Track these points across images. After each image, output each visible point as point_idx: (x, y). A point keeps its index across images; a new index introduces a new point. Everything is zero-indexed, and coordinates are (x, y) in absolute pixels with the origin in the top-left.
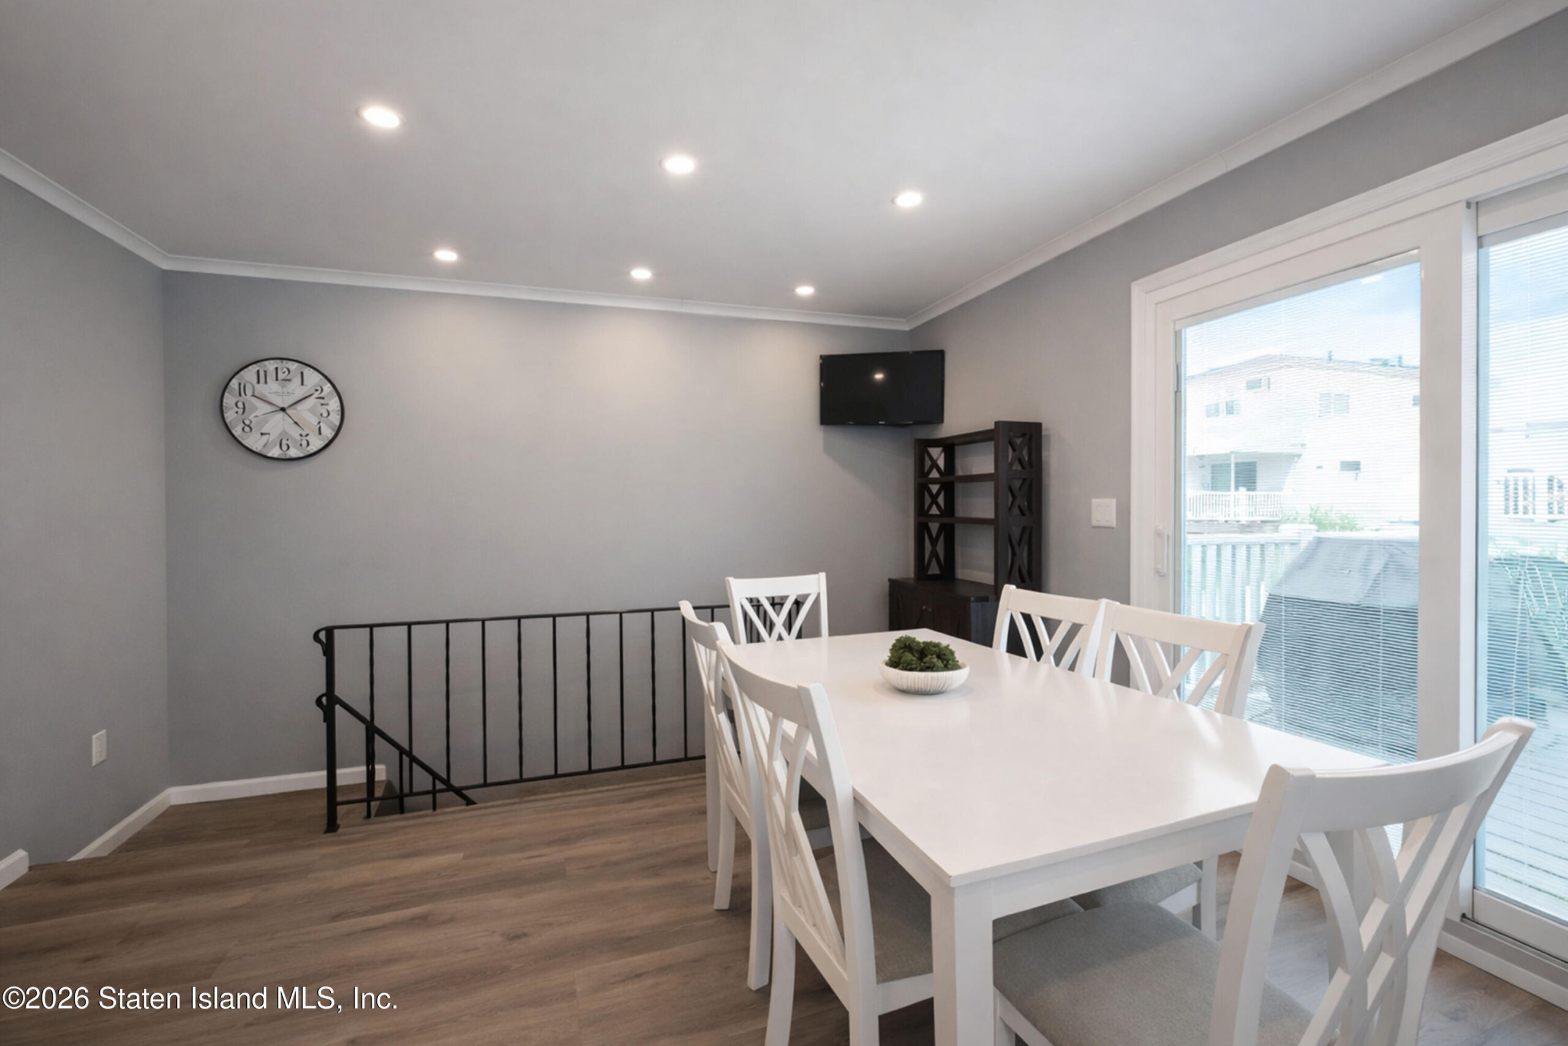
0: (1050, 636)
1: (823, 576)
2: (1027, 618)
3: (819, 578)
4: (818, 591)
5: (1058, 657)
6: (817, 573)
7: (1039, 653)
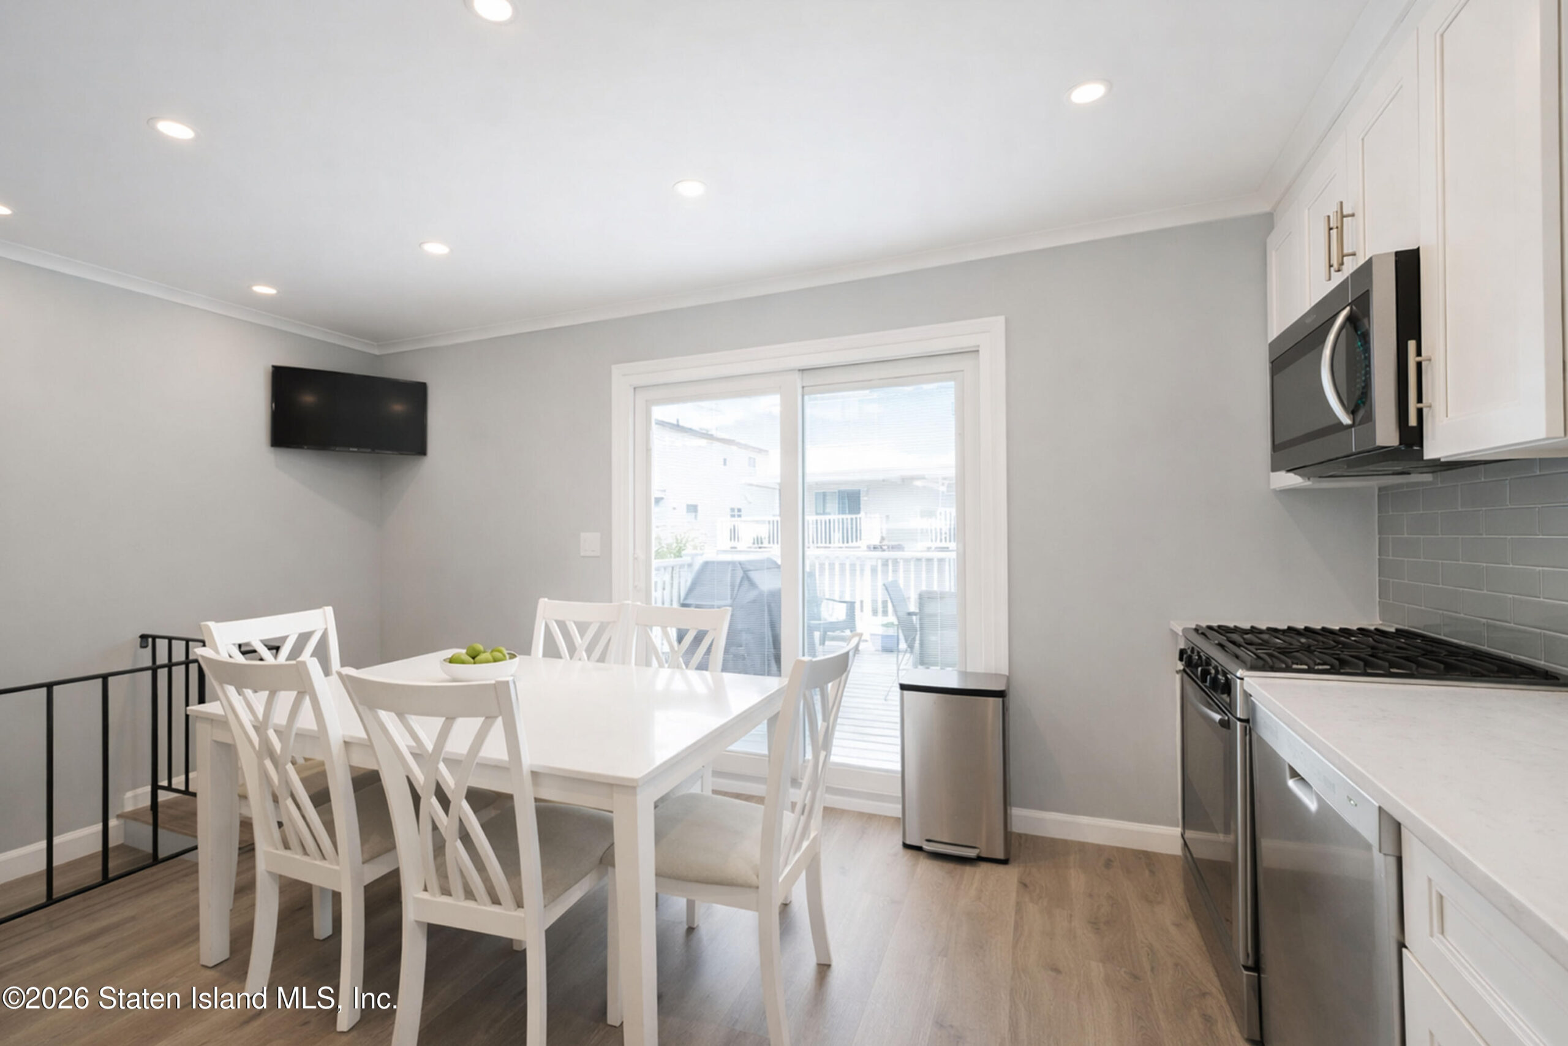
0: (582, 636)
1: (329, 610)
2: (562, 625)
3: (324, 613)
4: (324, 627)
5: (589, 651)
6: (319, 607)
7: (572, 649)
